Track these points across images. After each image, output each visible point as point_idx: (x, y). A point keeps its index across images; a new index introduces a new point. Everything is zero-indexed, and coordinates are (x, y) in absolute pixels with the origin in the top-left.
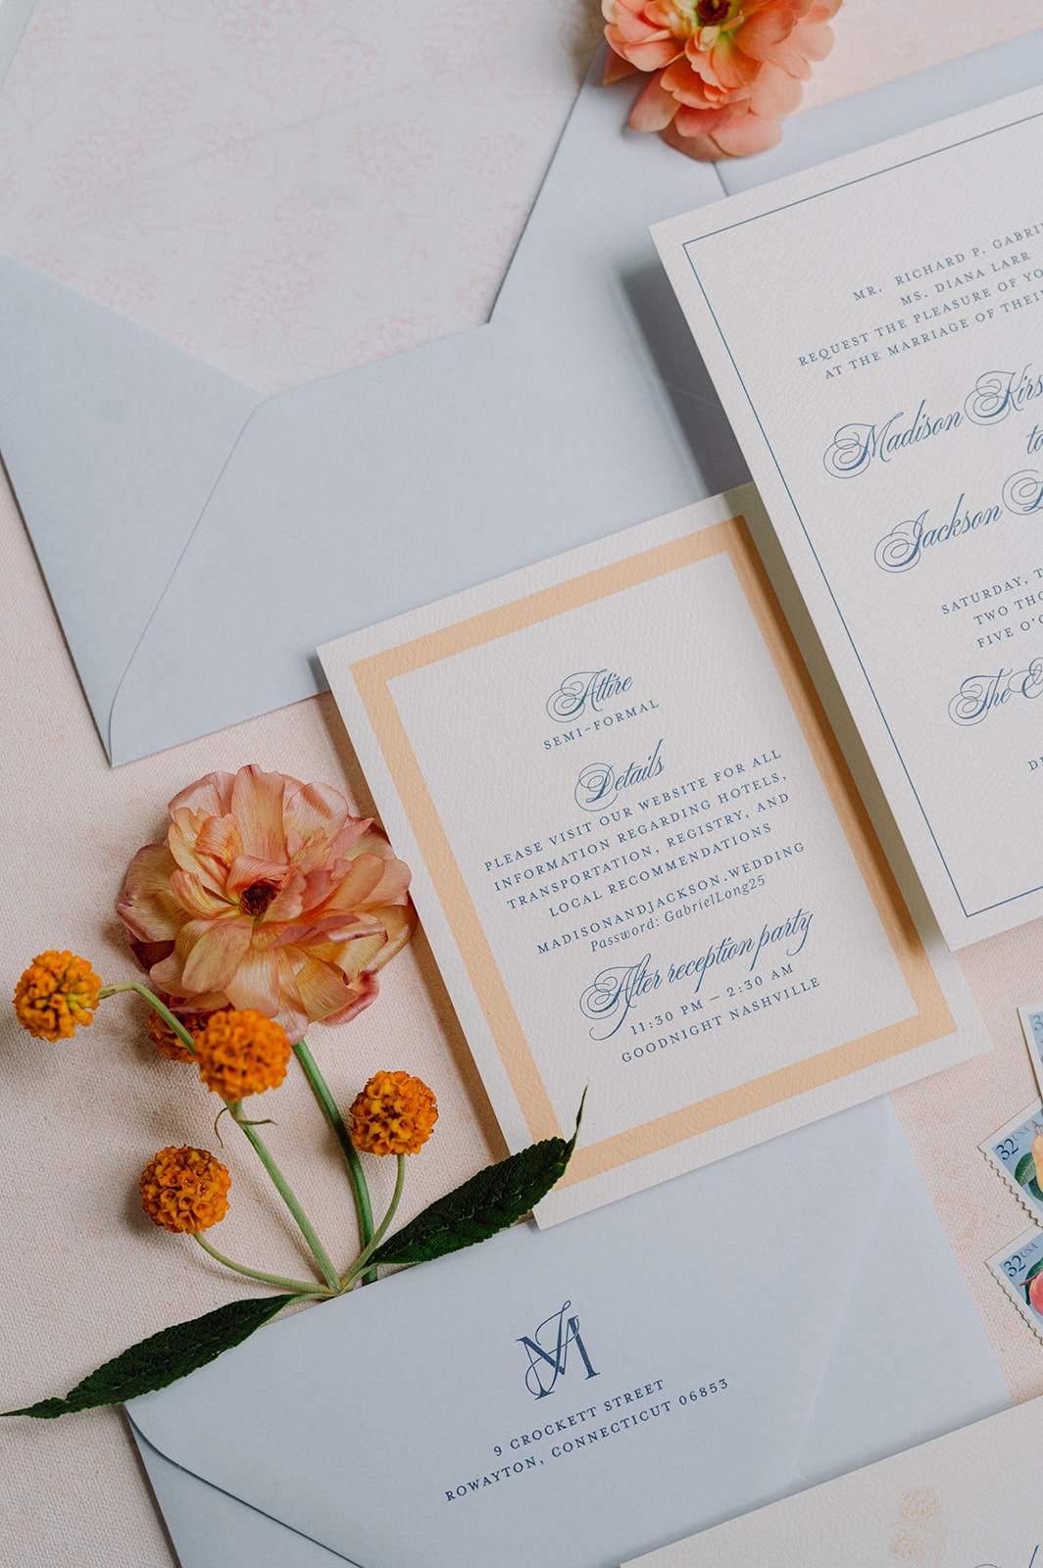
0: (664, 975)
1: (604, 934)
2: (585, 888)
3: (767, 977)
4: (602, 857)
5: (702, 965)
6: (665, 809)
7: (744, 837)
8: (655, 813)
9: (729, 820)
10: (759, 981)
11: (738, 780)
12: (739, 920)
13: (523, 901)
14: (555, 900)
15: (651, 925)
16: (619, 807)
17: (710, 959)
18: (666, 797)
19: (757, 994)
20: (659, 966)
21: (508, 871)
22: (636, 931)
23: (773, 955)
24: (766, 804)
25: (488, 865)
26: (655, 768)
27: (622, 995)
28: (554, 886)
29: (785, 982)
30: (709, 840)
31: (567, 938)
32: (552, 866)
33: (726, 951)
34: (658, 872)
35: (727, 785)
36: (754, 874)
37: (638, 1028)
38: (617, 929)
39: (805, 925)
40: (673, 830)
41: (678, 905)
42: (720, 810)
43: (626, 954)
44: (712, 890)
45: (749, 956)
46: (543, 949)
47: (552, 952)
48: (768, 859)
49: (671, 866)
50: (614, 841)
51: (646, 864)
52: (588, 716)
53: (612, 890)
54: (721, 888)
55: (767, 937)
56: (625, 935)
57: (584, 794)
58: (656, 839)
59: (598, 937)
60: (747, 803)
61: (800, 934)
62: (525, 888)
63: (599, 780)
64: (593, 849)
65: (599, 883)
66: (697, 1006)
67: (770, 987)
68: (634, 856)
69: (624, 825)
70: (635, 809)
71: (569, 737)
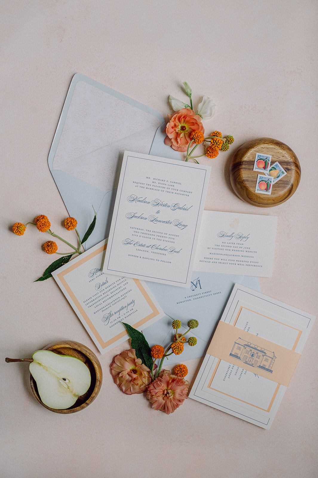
0: (114, 314)
1: (104, 309)
2: (99, 302)
3: (129, 311)
4: (101, 297)
5: (119, 311)
6: (109, 288)
7: (122, 290)
8: (108, 289)
9: (119, 288)
10: (128, 312)
11: (120, 282)
12: (124, 303)
13: (90, 306)
14: (95, 305)
15: (110, 306)
16: (102, 289)
17: (120, 310)
18: (109, 286)
19: (128, 314)
20: (113, 312)
21: (87, 302)
22: (108, 308)
23: (130, 307)
24: (125, 284)
25: (84, 302)
26: (107, 282)
27: (108, 318)
28: (95, 303)
29: (132, 311)
30: (117, 292)
31: (98, 311)
32: (94, 300)
33: (123, 308)
34: (110, 298)
35: (118, 283)
36: (125, 295)
37: (111, 322)
38: (105, 308)
39: (134, 302)
40: (111, 291)
41: (114, 302)
42: (118, 287)
43: (108, 311)
44: (119, 299)
45: (126, 308)
46: (95, 313)
47: (96, 313)
48: (127, 293)
49: (112, 297)
50: (102, 295)
51: (108, 297)
52: (95, 276)
53: (104, 302)
54: (120, 299)
55: (128, 305)
56: (107, 309)
57: (97, 288)
58: (109, 293)
59: (103, 310)
60: (122, 285)
61: (133, 303)
62: (90, 304)
63: (99, 286)
64: (99, 296)
65: (101, 301)
66: (120, 317)
67: (130, 312)
68: (106, 296)
69: (103, 292)
70: (105, 289)
71: (93, 280)
